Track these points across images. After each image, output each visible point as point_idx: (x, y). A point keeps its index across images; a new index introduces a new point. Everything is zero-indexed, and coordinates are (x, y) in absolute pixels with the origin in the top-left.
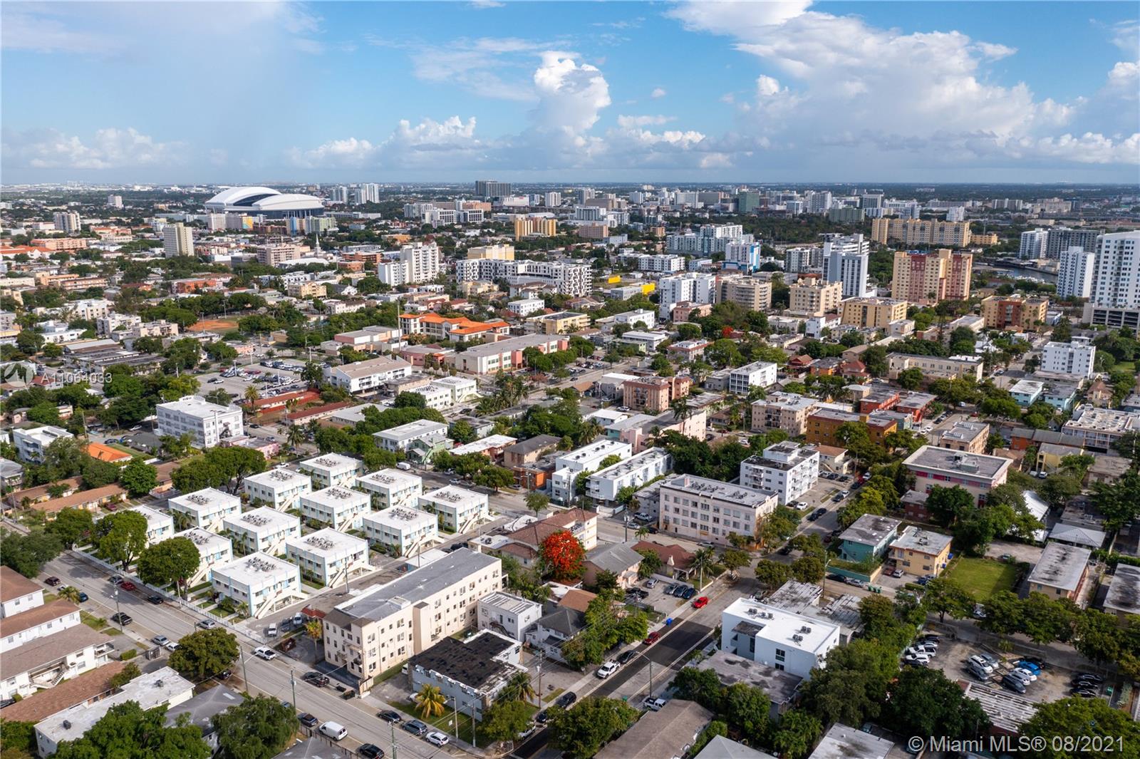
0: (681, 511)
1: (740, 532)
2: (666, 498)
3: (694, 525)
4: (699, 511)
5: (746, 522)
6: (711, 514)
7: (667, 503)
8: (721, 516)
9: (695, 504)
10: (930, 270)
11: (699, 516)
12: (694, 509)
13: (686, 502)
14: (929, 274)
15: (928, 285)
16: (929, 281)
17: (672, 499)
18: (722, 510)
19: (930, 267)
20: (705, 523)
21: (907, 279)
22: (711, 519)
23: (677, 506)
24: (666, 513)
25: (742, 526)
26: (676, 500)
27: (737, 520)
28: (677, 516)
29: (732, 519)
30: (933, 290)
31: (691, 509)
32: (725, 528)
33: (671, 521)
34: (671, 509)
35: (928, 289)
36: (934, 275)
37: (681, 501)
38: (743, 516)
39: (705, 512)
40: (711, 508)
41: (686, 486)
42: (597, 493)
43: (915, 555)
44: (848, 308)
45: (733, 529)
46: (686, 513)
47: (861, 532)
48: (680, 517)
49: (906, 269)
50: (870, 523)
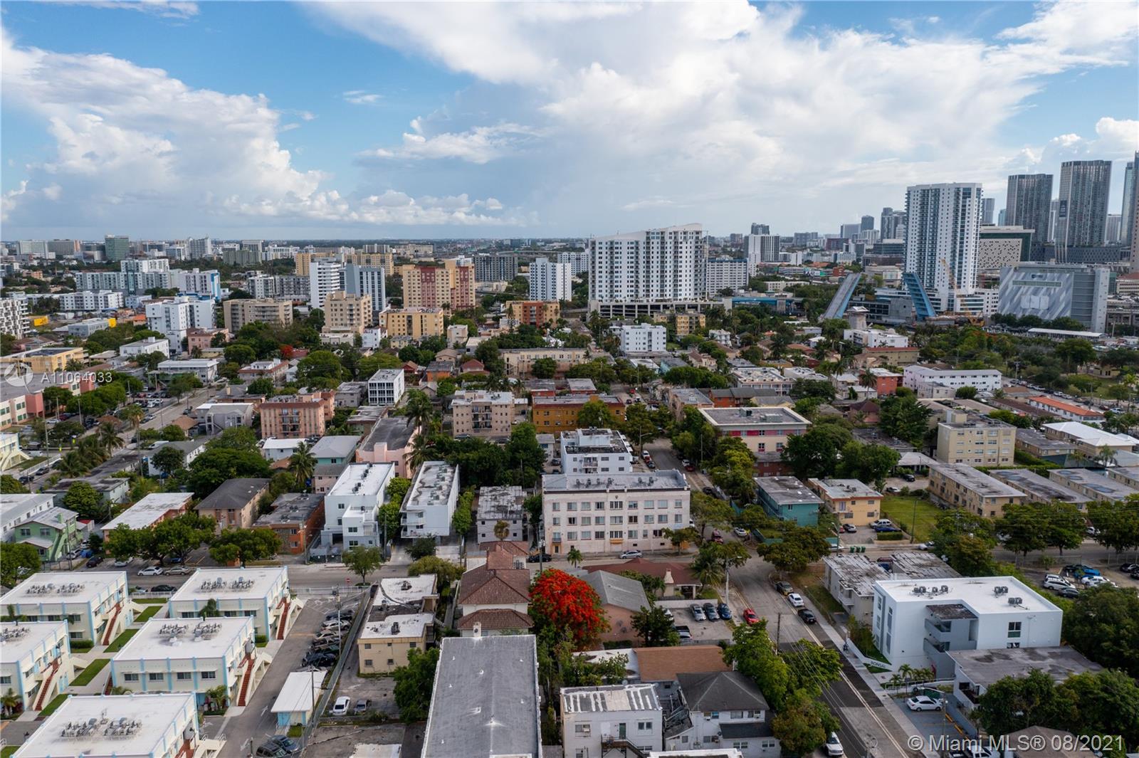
0: (579, 521)
1: (671, 525)
2: (555, 507)
3: (600, 535)
4: (608, 513)
5: (677, 511)
6: (626, 513)
7: (556, 514)
8: (640, 512)
9: (599, 506)
10: (440, 281)
11: (608, 520)
12: (600, 513)
13: (586, 505)
14: (440, 285)
15: (441, 297)
16: (440, 293)
17: (564, 507)
18: (641, 505)
19: (440, 278)
20: (617, 528)
21: (418, 291)
22: (626, 520)
23: (572, 514)
24: (556, 529)
25: (671, 518)
26: (570, 506)
27: (663, 512)
28: (572, 529)
29: (656, 513)
30: (445, 301)
31: (594, 513)
32: (647, 527)
33: (564, 538)
34: (564, 521)
35: (441, 300)
36: (445, 285)
37: (579, 506)
38: (671, 504)
39: (617, 513)
40: (626, 505)
41: (568, 488)
42: (419, 531)
43: (858, 503)
44: (390, 319)
45: (658, 526)
46: (586, 521)
47: (783, 494)
48: (578, 529)
49: (416, 281)
50: (776, 485)
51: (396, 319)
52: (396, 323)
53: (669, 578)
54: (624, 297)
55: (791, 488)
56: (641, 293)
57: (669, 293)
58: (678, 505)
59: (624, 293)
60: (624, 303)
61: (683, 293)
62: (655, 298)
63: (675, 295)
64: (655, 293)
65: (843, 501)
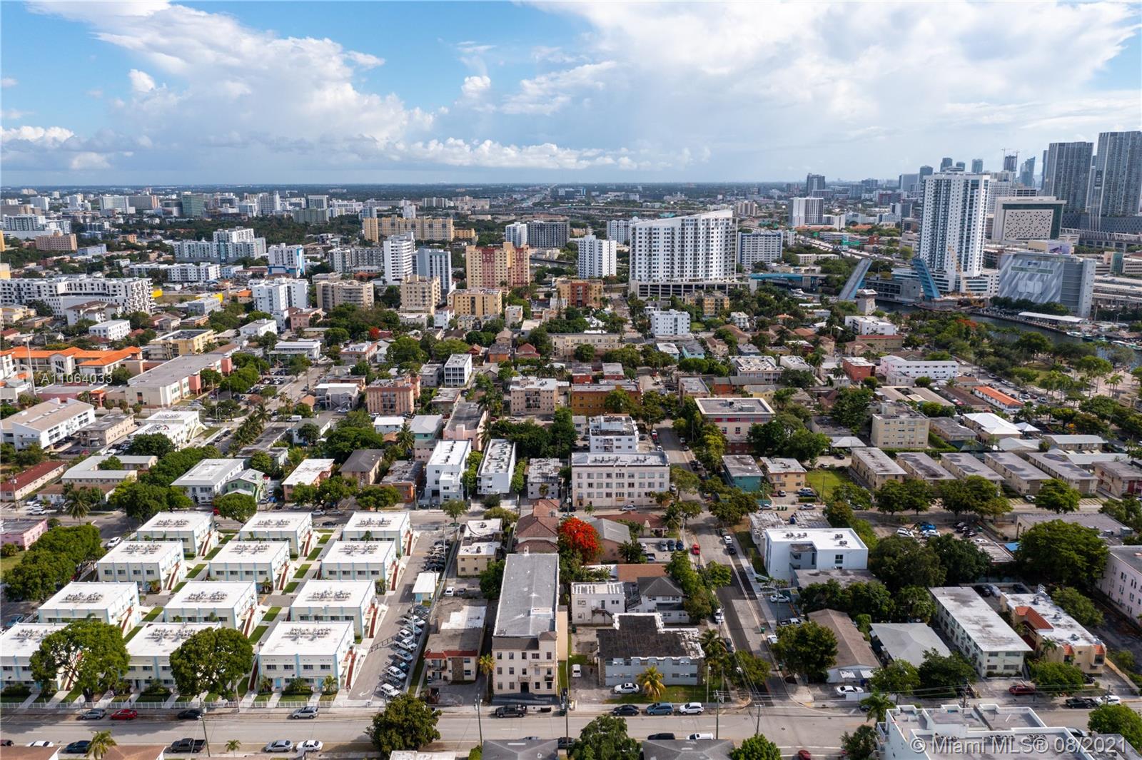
0: (595, 485)
1: (657, 490)
2: (579, 476)
3: (609, 495)
4: (614, 481)
5: (661, 480)
6: (626, 481)
7: (580, 480)
8: (636, 480)
9: (609, 476)
10: (499, 261)
11: (614, 485)
12: (609, 480)
13: (600, 475)
14: (499, 265)
15: (499, 275)
16: (499, 271)
17: (585, 476)
18: (636, 476)
19: (499, 258)
20: (621, 490)
21: (480, 270)
22: (626, 485)
23: (590, 481)
24: (580, 490)
25: (657, 485)
26: (589, 476)
27: (651, 480)
28: (590, 490)
29: (647, 481)
30: (503, 279)
31: (605, 480)
32: (640, 490)
33: (585, 496)
34: (585, 485)
35: (499, 278)
36: (503, 265)
37: (595, 475)
38: (657, 475)
39: (620, 480)
40: (626, 476)
41: (589, 463)
42: (489, 489)
43: (789, 476)
44: (457, 299)
45: (648, 490)
46: (600, 485)
47: (739, 469)
48: (594, 490)
49: (477, 261)
50: (735, 461)
51: (462, 300)
52: (462, 303)
53: (647, 524)
54: (661, 277)
55: (745, 464)
56: (676, 273)
57: (701, 274)
58: (662, 476)
59: (661, 274)
60: (660, 283)
61: (714, 273)
62: (688, 278)
63: (707, 275)
64: (688, 273)
65: (779, 475)
